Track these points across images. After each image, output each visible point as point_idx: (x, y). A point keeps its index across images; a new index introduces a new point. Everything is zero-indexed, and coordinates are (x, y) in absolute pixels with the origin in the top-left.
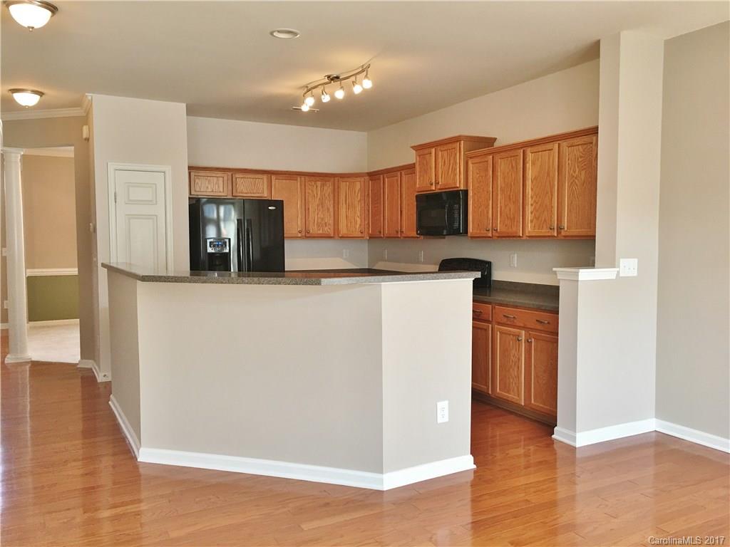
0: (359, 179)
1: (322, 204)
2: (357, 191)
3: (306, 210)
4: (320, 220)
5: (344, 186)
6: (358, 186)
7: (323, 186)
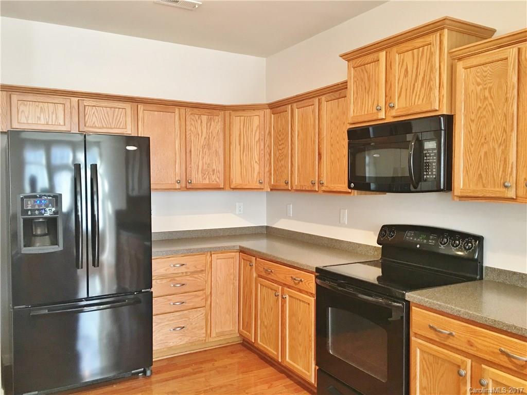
0: (257, 113)
1: (208, 145)
2: (254, 129)
3: (188, 152)
4: (205, 167)
5: (237, 121)
6: (256, 121)
7: (209, 120)
